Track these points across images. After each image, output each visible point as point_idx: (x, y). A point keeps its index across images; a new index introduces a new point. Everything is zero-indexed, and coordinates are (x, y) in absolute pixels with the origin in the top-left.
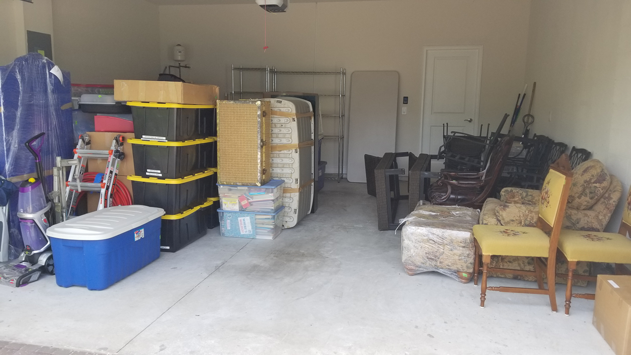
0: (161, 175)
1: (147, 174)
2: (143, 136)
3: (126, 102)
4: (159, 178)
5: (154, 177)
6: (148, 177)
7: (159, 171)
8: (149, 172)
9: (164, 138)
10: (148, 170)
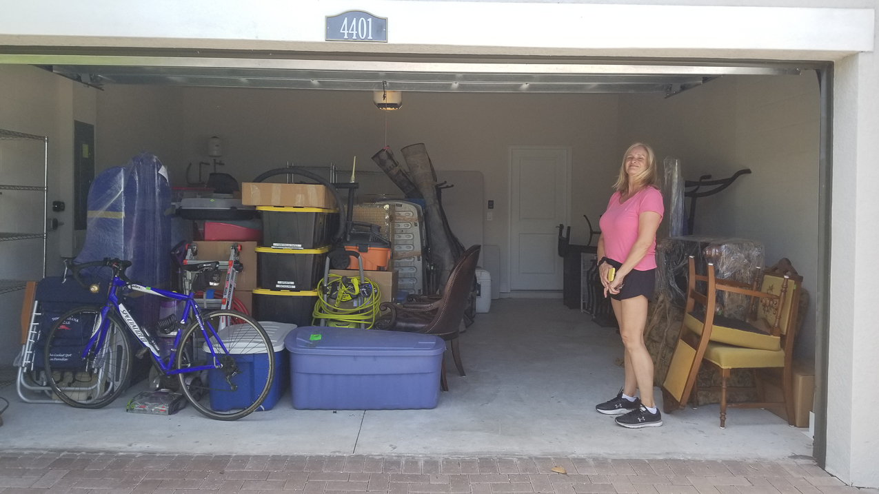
0: (294, 287)
1: (277, 286)
2: (274, 244)
3: (255, 206)
4: (292, 290)
5: (285, 289)
6: (279, 289)
7: (293, 283)
8: (280, 284)
9: (300, 246)
10: (279, 282)
